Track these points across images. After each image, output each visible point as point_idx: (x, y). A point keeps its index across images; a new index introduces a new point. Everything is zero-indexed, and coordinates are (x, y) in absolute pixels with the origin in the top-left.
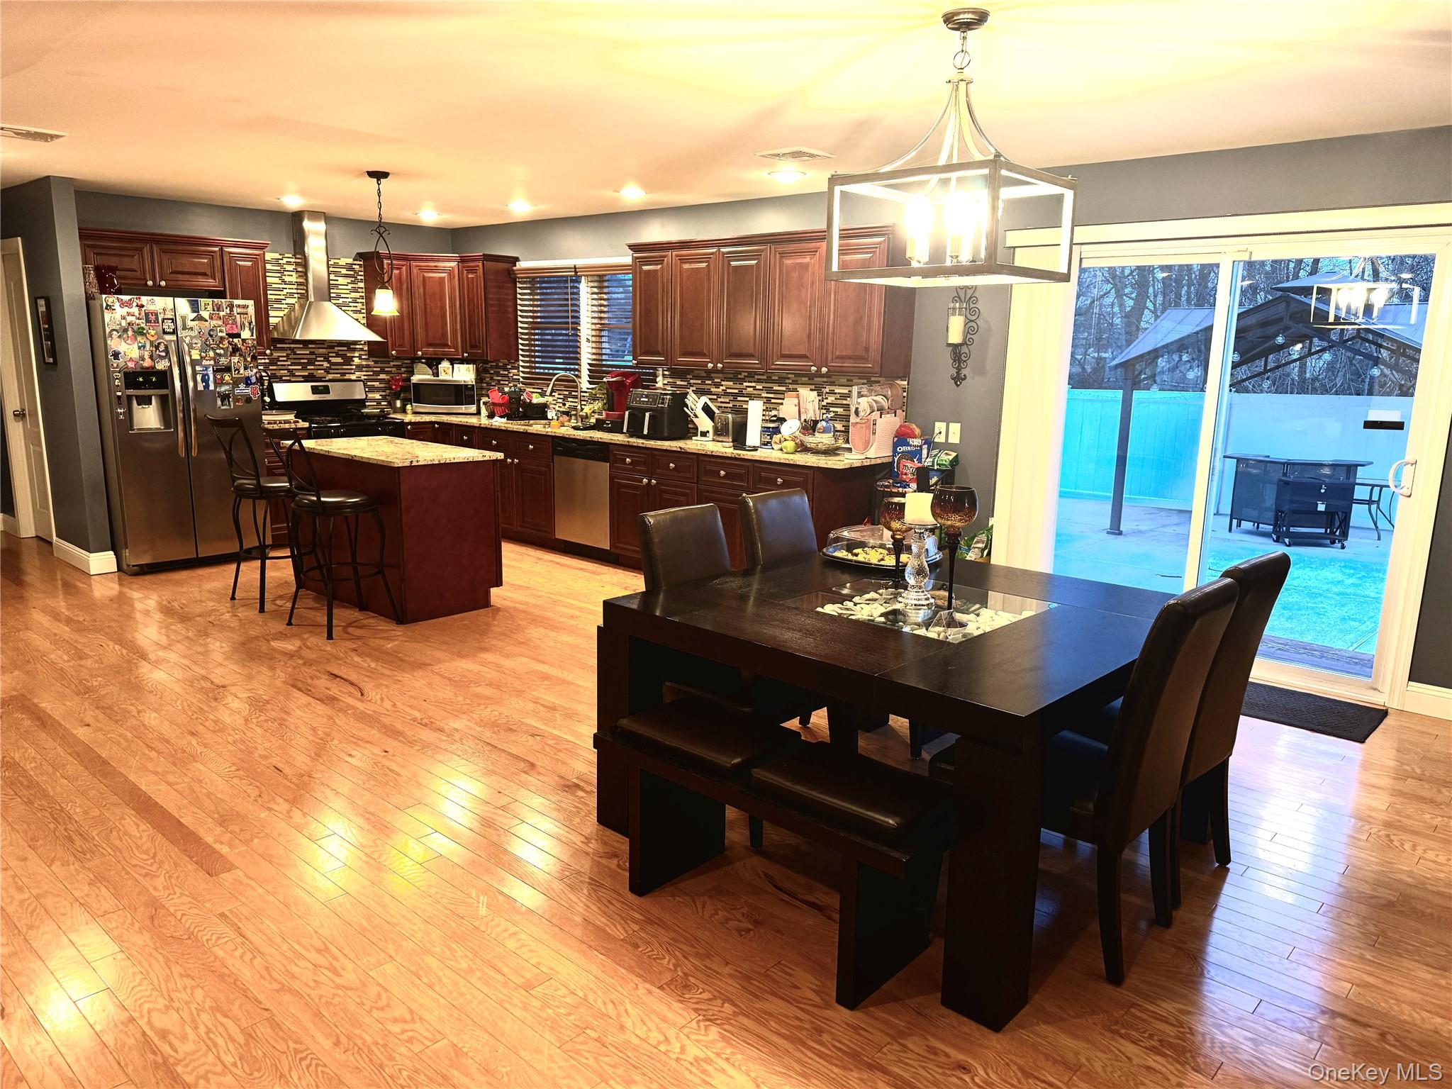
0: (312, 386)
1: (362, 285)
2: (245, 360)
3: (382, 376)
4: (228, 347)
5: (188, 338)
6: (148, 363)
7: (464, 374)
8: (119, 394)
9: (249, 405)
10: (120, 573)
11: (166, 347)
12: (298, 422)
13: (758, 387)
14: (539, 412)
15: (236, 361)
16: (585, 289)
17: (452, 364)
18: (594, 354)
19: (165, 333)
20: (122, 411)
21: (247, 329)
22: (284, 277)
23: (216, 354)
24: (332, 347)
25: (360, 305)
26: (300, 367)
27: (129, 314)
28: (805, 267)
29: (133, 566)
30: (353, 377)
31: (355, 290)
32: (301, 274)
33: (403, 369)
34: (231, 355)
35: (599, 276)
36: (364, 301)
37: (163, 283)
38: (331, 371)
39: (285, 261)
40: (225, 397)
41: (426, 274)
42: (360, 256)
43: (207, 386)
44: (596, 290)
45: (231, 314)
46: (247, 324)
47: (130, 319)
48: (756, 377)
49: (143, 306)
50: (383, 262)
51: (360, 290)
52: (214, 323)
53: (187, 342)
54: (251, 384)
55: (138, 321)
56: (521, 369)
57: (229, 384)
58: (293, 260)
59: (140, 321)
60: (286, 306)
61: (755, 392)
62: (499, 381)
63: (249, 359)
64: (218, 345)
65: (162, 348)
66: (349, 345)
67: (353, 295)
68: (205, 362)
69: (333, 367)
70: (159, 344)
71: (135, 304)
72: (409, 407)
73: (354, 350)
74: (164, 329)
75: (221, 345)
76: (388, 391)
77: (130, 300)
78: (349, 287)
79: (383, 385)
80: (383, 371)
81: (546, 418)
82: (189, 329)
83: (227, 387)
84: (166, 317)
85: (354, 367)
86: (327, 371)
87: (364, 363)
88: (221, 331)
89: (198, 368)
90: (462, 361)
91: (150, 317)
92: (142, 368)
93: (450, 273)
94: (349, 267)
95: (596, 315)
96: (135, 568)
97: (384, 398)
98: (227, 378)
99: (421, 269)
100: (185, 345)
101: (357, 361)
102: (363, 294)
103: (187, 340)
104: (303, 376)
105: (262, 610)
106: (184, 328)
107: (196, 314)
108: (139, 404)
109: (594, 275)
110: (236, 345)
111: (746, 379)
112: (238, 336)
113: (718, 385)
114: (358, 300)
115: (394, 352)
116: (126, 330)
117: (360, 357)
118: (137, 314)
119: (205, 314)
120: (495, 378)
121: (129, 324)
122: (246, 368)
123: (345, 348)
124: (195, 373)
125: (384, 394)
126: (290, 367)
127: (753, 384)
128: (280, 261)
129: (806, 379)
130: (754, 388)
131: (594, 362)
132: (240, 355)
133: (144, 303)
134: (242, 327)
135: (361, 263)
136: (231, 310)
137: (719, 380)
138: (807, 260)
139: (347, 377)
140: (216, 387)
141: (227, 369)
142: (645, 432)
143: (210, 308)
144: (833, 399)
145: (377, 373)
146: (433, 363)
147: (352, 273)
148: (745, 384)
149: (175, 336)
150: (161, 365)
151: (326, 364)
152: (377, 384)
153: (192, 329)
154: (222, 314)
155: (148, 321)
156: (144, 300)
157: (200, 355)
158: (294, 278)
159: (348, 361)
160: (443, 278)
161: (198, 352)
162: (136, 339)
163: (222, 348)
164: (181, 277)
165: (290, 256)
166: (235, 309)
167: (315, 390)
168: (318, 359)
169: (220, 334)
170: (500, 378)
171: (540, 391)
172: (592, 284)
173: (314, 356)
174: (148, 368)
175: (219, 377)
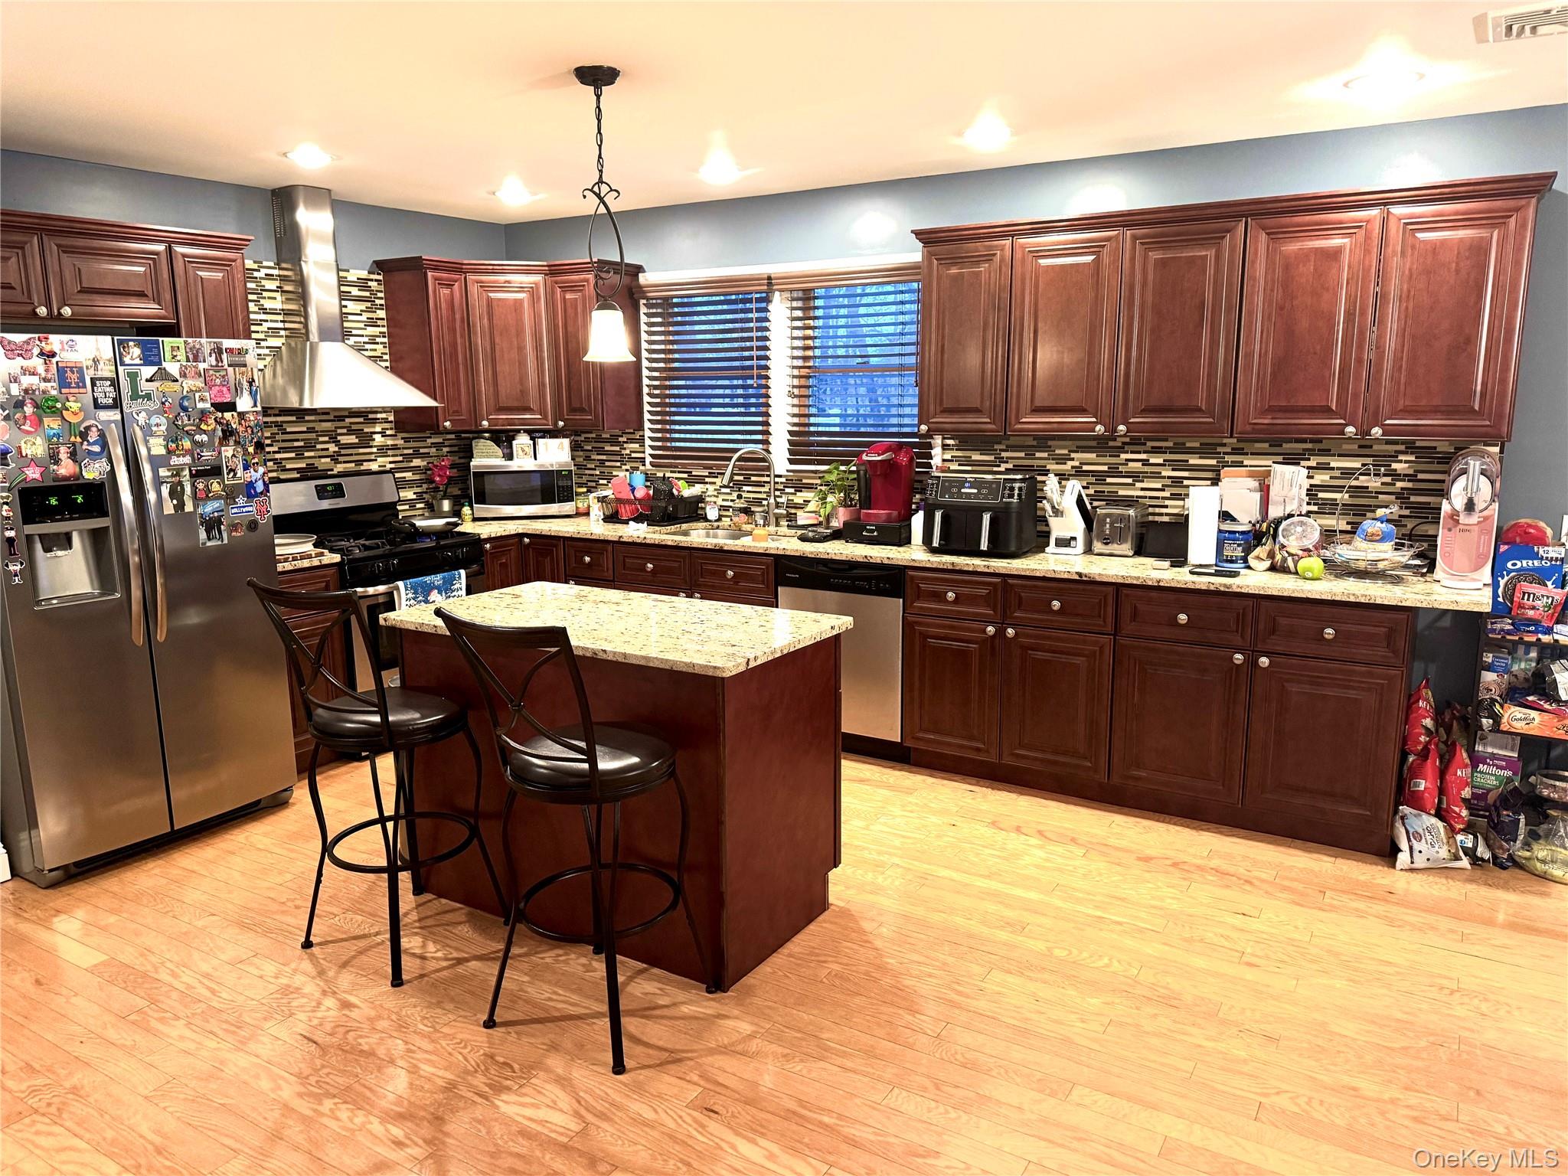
0: (316, 486)
1: (382, 314)
2: (246, 452)
3: (416, 462)
4: (214, 430)
5: (143, 414)
6: (66, 468)
7: (555, 453)
8: (11, 534)
9: (252, 534)
10: (18, 884)
11: (102, 435)
12: (322, 554)
13: (1152, 461)
14: (691, 511)
15: (230, 454)
16: (780, 312)
17: (533, 439)
18: (794, 415)
19: (97, 406)
20: (18, 568)
21: (246, 393)
22: (262, 301)
23: (194, 443)
24: (341, 418)
25: (381, 346)
26: (293, 455)
27: (25, 371)
28: (1335, 254)
29: (50, 871)
30: (374, 466)
31: (371, 322)
32: (290, 296)
33: (445, 450)
34: (221, 444)
35: (804, 290)
36: (385, 340)
37: (67, 311)
38: (341, 459)
39: (263, 272)
40: (212, 525)
41: (492, 295)
42: (380, 266)
43: (180, 506)
44: (799, 313)
45: (217, 368)
46: (246, 385)
47: (27, 381)
48: (1150, 444)
49: (53, 355)
50: (426, 275)
51: (379, 322)
52: (189, 384)
53: (142, 422)
54: (257, 495)
55: (43, 385)
56: (648, 442)
57: (218, 498)
58: (276, 272)
59: (49, 385)
60: (267, 351)
61: (1146, 469)
62: (602, 462)
63: (251, 450)
64: (198, 427)
65: (93, 436)
66: (366, 415)
67: (371, 331)
68: (175, 461)
69: (343, 452)
70: (88, 428)
71: (36, 351)
72: (466, 510)
73: (375, 421)
74: (95, 400)
75: (204, 427)
76: (425, 486)
77: (27, 342)
78: (364, 317)
79: (417, 477)
80: (417, 454)
81: (706, 519)
82: (143, 397)
83: (216, 504)
84: (100, 374)
85: (375, 450)
86: (335, 458)
87: (390, 442)
88: (202, 400)
89: (163, 472)
90: (554, 434)
91: (69, 376)
92: (57, 478)
93: (533, 292)
94: (363, 284)
95: (799, 353)
96: (54, 873)
97: (420, 496)
98: (216, 487)
99: (483, 286)
100: (137, 429)
101: (378, 439)
102: (385, 330)
103: (142, 418)
104: (298, 470)
105: (397, 980)
106: (135, 396)
107: (154, 369)
108: (47, 550)
109: (798, 290)
110: (228, 424)
111: (1126, 448)
112: (231, 407)
113: (1062, 460)
114: (378, 340)
115: (447, 424)
116: (19, 405)
117: (383, 434)
118: (41, 370)
119: (173, 368)
120: (593, 457)
121: (26, 391)
122: (246, 468)
123: (361, 420)
124: (158, 482)
125: (419, 490)
126: (278, 456)
127: (1143, 456)
128: (256, 274)
129: (1266, 445)
130: (1145, 463)
131: (796, 429)
132: (237, 443)
133: (56, 348)
134: (237, 390)
135: (380, 277)
136: (219, 359)
137: (1065, 452)
138: (1336, 242)
139: (366, 466)
140: (196, 506)
141: (215, 471)
142: (984, 546)
143: (181, 355)
144: (1327, 477)
145: (408, 458)
146: (503, 439)
147: (367, 294)
148: (1124, 456)
149: (118, 412)
150: (93, 472)
151: (333, 448)
152: (408, 475)
153: (148, 397)
154: (202, 366)
155: (63, 383)
156: (56, 341)
157: (167, 447)
158: (277, 303)
159: (366, 440)
160: (521, 301)
161: (161, 441)
162: (41, 422)
163: (205, 432)
164: (99, 300)
165: (271, 264)
166: (224, 356)
167: (322, 493)
168: (321, 439)
169: (200, 405)
170: (604, 457)
171: (685, 476)
172: (795, 304)
173: (313, 436)
174: (65, 478)
175: (201, 486)
